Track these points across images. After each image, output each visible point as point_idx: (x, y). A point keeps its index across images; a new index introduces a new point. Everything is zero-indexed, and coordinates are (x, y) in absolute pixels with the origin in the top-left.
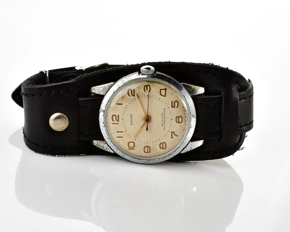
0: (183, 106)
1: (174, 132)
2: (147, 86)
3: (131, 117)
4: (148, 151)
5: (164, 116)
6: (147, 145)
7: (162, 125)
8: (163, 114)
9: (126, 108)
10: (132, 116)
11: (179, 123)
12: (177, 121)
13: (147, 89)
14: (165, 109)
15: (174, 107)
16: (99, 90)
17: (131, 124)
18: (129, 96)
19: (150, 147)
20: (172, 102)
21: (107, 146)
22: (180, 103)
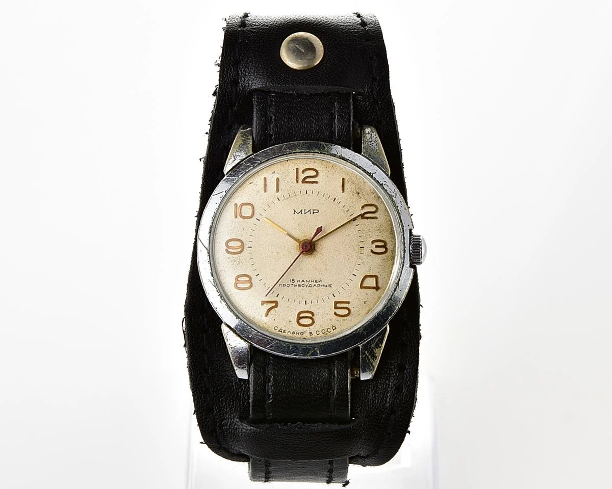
0: (336, 328)
1: (276, 306)
2: (385, 246)
3: (312, 211)
4: (231, 248)
5: (314, 286)
6: (246, 247)
7: (293, 280)
8: (318, 283)
9: (334, 201)
10: (313, 213)
11: (299, 318)
12: (302, 315)
13: (377, 246)
14: (330, 286)
15: (336, 308)
16: (372, 143)
17: (295, 211)
18: (363, 207)
19: (240, 252)
20: (348, 303)
21: (241, 158)
22: (344, 320)
